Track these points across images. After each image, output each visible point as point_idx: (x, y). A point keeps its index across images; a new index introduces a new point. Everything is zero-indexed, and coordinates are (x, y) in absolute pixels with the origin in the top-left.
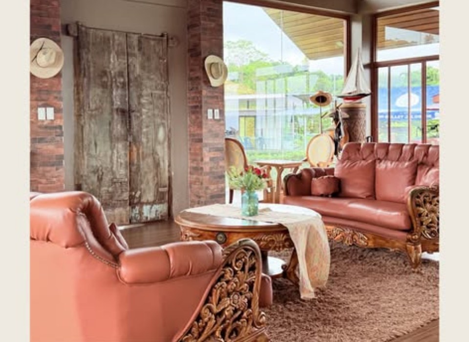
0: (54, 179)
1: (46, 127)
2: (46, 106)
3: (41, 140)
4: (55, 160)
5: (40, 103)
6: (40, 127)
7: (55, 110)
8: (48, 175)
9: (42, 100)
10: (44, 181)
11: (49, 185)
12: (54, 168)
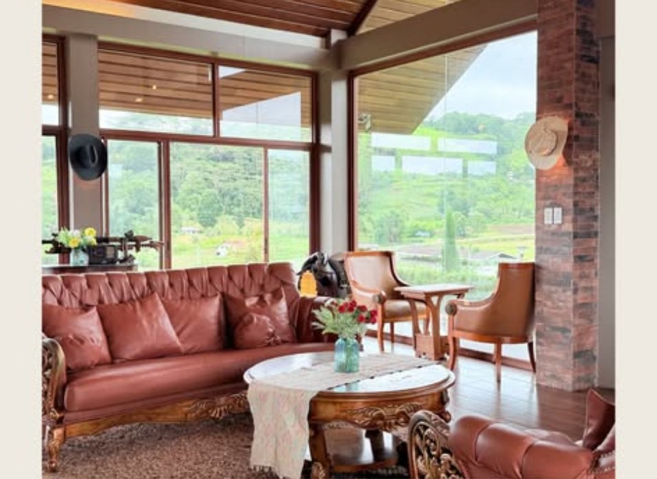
0: (561, 304)
1: (553, 234)
2: (553, 206)
3: (547, 250)
4: (562, 279)
5: (548, 202)
6: (546, 232)
7: (563, 210)
8: (555, 296)
9: (549, 198)
10: (549, 303)
11: (555, 311)
12: (560, 289)
